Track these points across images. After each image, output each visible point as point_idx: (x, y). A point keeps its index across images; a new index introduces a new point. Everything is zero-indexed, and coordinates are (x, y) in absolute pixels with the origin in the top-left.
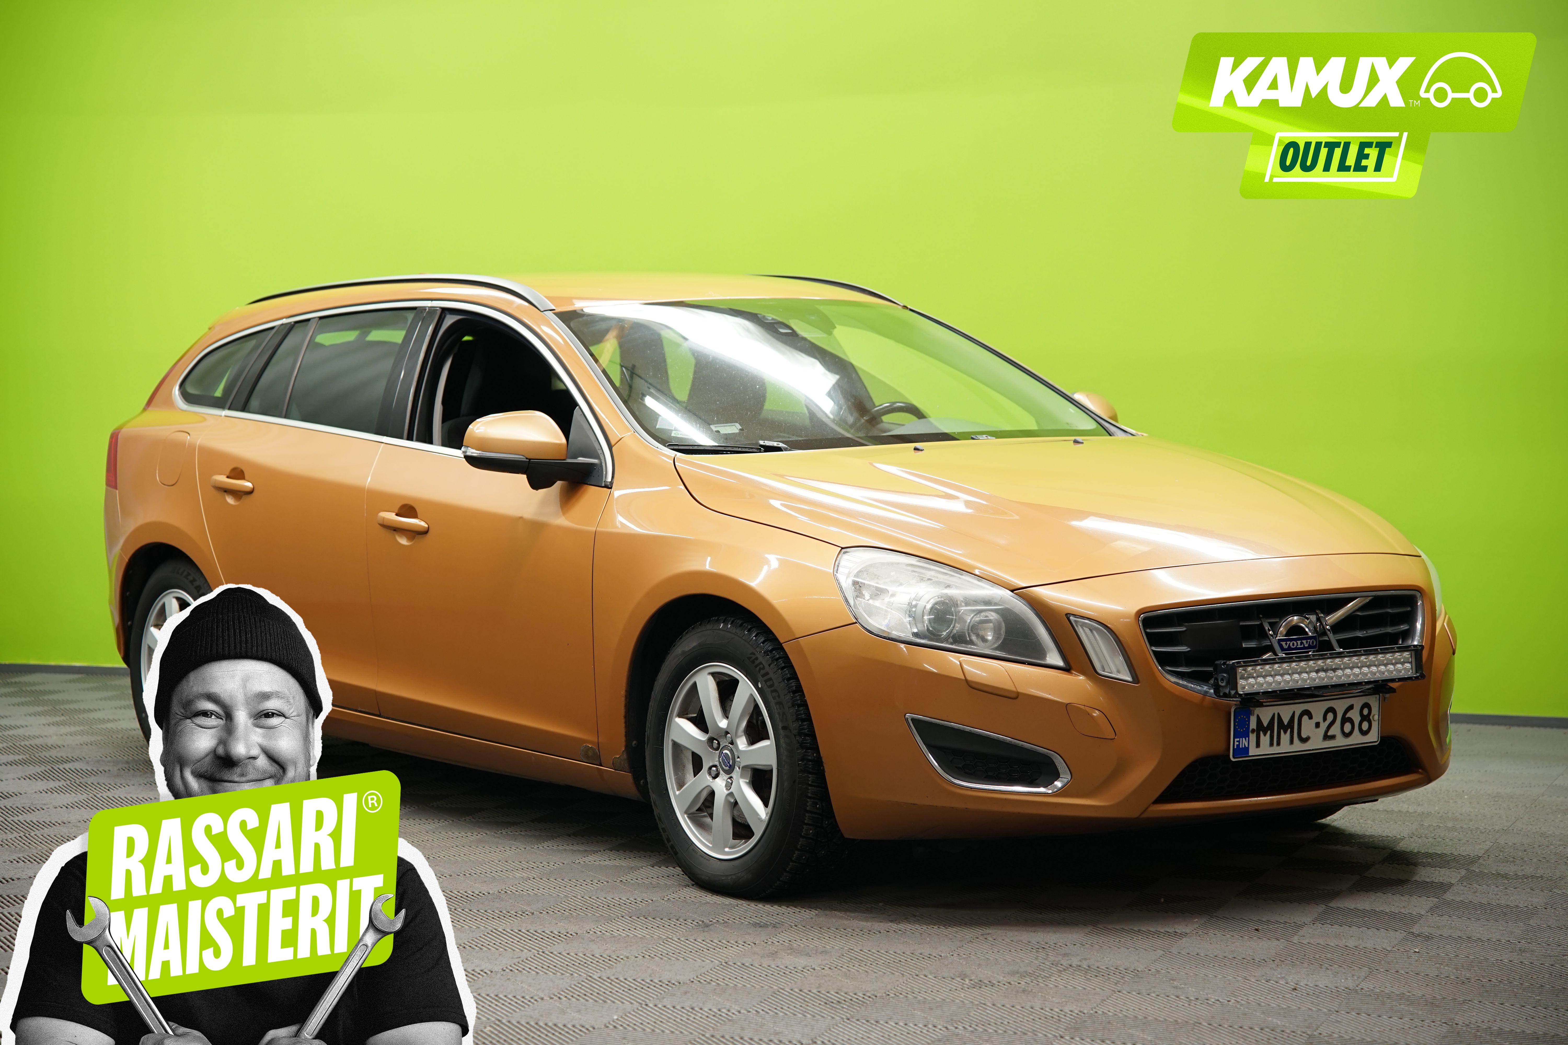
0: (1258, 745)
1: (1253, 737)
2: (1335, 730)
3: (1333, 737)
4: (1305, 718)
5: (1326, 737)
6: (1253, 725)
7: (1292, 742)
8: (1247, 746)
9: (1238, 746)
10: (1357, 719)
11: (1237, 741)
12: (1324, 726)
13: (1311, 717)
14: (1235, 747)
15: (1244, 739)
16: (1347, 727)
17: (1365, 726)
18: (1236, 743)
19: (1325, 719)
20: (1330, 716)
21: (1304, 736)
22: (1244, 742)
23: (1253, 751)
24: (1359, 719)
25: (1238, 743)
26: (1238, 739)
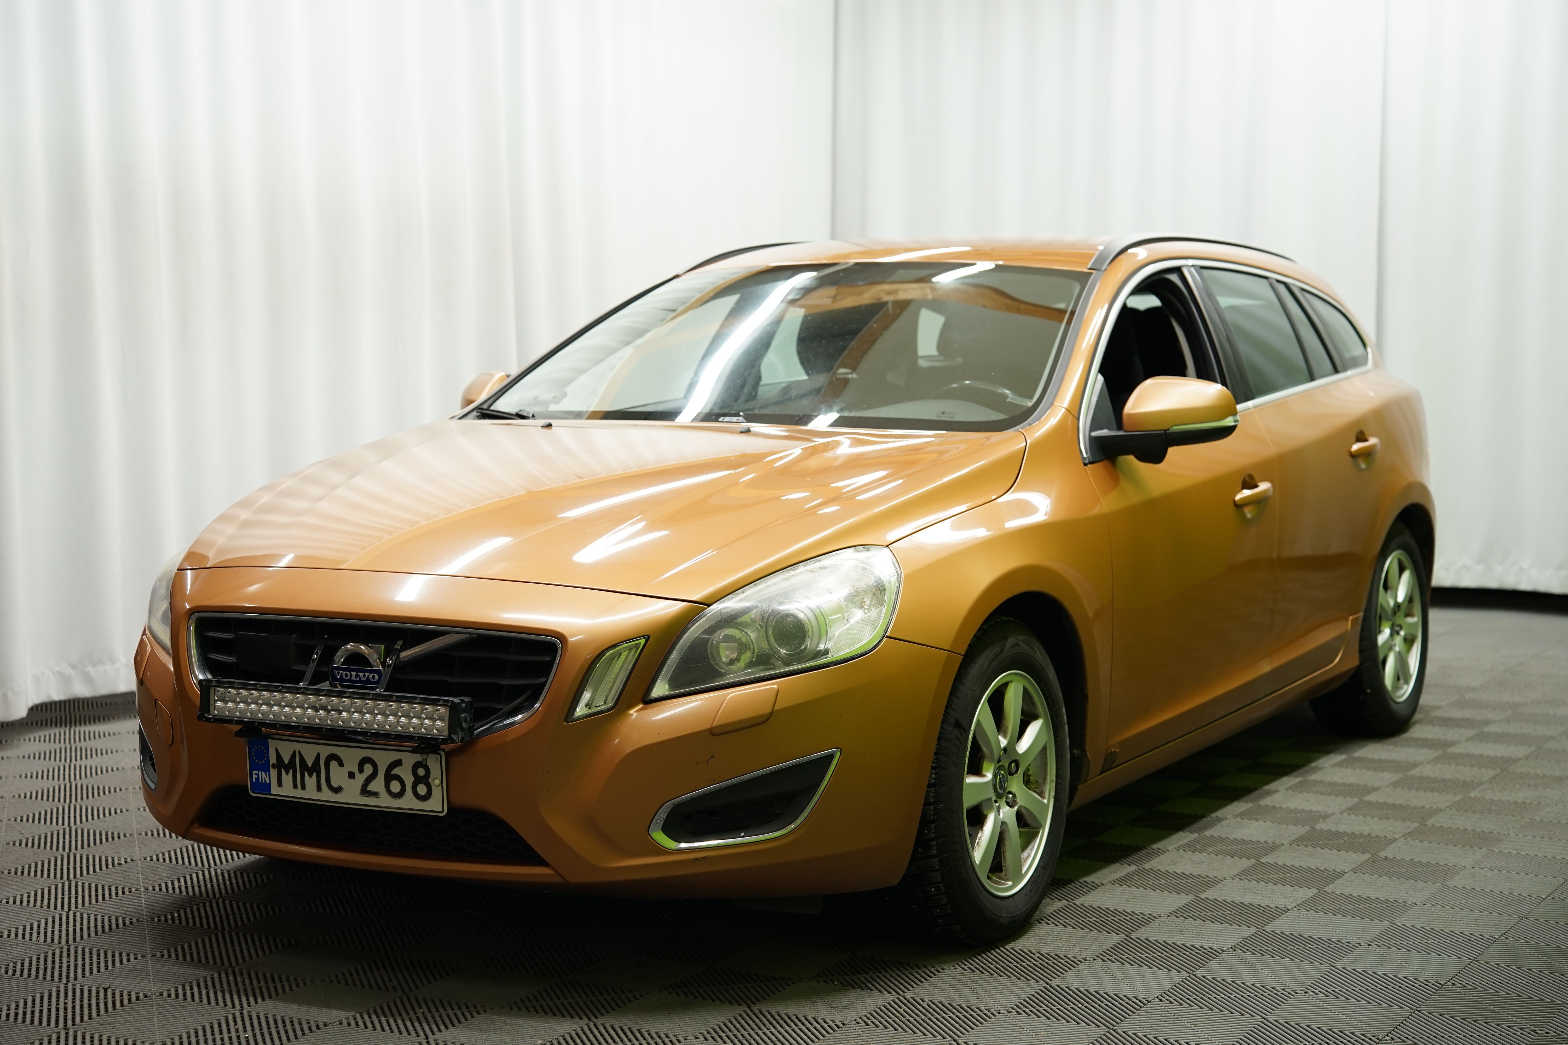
0: (280, 784)
1: (274, 773)
2: (378, 785)
3: (375, 794)
4: (334, 764)
5: (364, 792)
6: (273, 760)
7: (319, 788)
8: (268, 782)
9: (257, 779)
10: (409, 780)
11: (256, 774)
12: (360, 779)
13: (341, 764)
14: (254, 780)
15: (263, 773)
16: (395, 787)
17: (422, 789)
18: (255, 777)
19: (361, 770)
20: (368, 769)
21: (334, 784)
22: (264, 777)
23: (275, 790)
24: (413, 779)
25: (256, 776)
26: (257, 772)
